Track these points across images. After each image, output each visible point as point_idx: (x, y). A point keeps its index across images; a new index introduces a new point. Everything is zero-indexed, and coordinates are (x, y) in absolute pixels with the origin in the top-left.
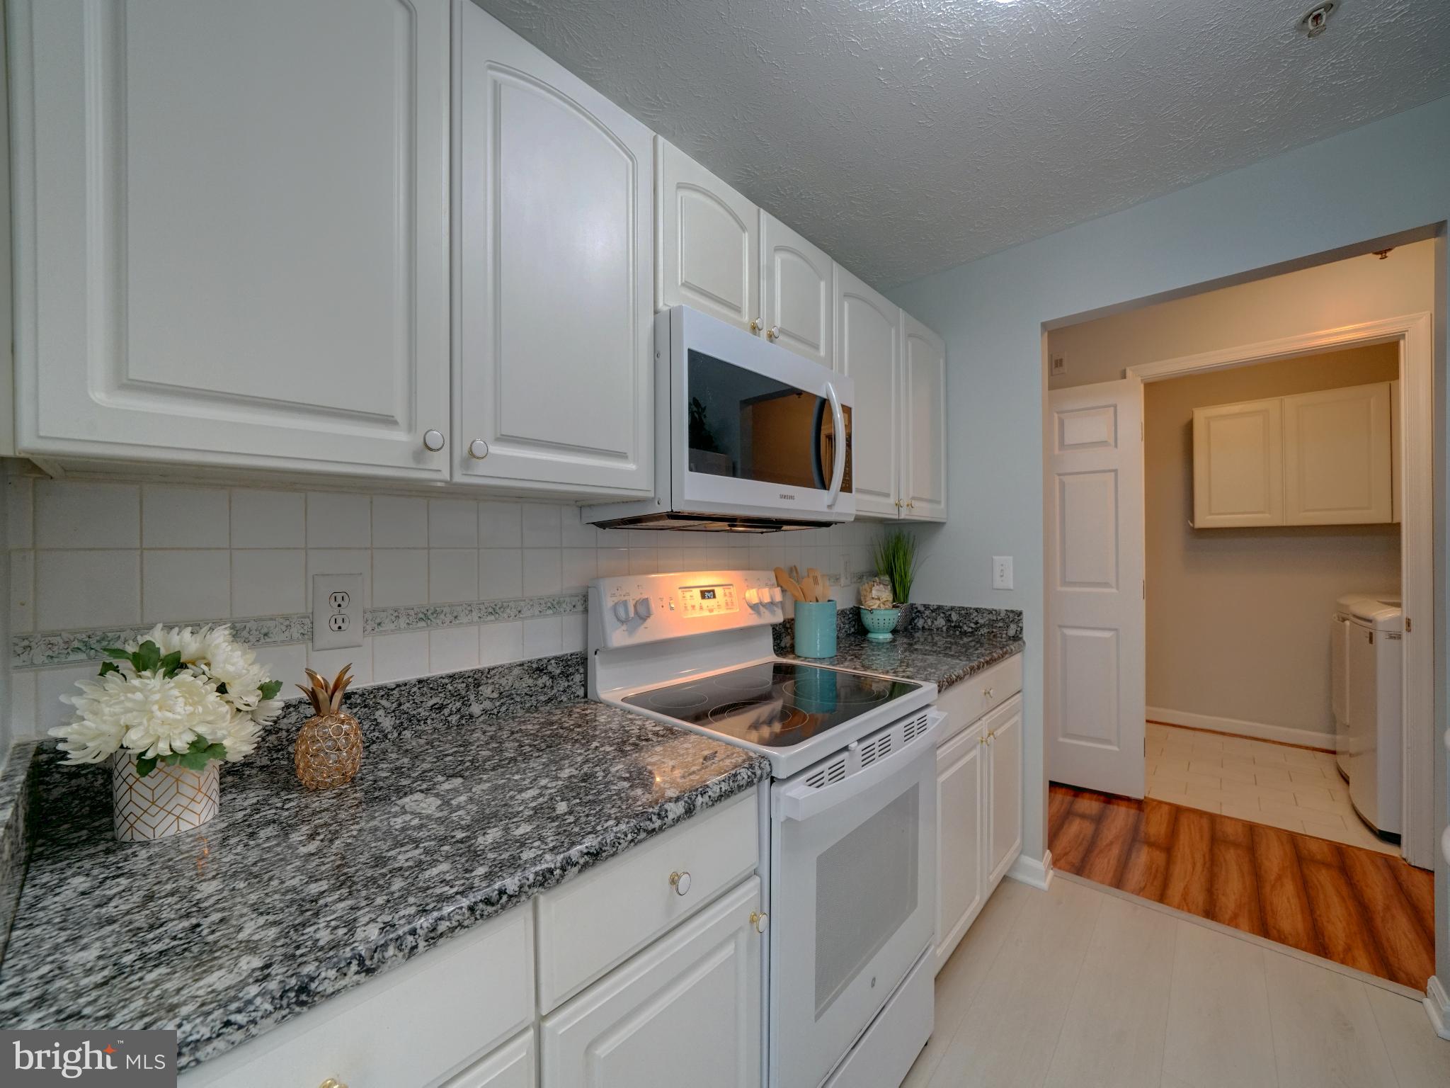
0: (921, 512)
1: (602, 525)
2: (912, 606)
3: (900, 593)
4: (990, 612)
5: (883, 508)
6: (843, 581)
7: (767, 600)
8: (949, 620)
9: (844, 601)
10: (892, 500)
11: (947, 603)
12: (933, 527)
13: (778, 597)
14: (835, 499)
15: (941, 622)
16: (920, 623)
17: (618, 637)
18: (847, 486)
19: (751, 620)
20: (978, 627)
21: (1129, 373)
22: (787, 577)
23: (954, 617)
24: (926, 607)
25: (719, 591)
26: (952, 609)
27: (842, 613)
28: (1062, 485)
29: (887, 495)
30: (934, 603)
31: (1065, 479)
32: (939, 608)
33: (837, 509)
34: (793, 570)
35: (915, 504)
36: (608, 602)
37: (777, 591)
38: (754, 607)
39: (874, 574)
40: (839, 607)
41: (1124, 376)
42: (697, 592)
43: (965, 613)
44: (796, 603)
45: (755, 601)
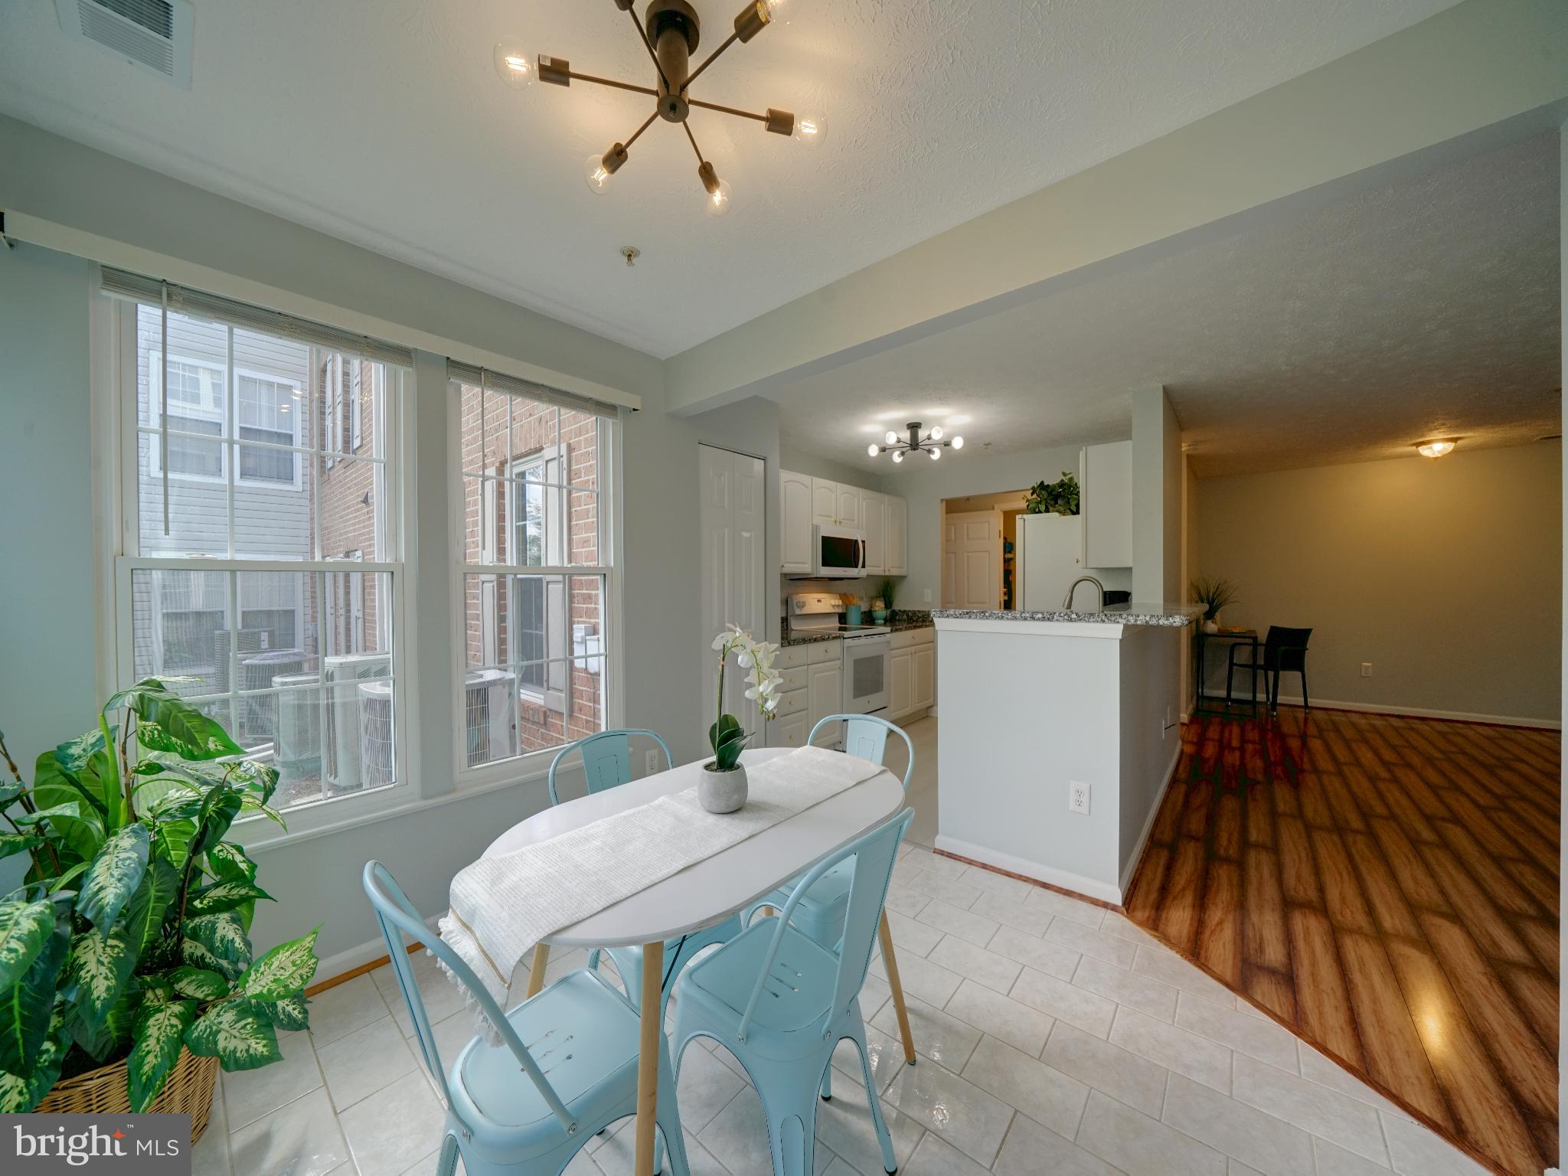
0: (895, 572)
1: (791, 580)
2: (894, 611)
3: (888, 604)
4: (923, 612)
5: (879, 571)
6: (865, 600)
7: (837, 604)
8: (908, 616)
9: (864, 608)
10: (882, 568)
11: (907, 609)
12: (902, 578)
13: (840, 603)
14: (860, 571)
15: (905, 617)
16: (897, 618)
17: (798, 612)
18: (864, 566)
19: (832, 610)
20: (919, 617)
21: (995, 507)
22: (843, 597)
23: (910, 614)
24: (900, 611)
25: (822, 600)
26: (909, 611)
27: (864, 613)
28: (968, 557)
29: (880, 567)
30: (903, 609)
31: (969, 554)
32: (905, 611)
33: (860, 574)
34: (845, 595)
35: (891, 569)
36: (795, 601)
37: (840, 601)
38: (833, 606)
39: (878, 597)
40: (863, 610)
41: (993, 509)
42: (816, 600)
43: (914, 613)
44: (847, 607)
45: (833, 604)
